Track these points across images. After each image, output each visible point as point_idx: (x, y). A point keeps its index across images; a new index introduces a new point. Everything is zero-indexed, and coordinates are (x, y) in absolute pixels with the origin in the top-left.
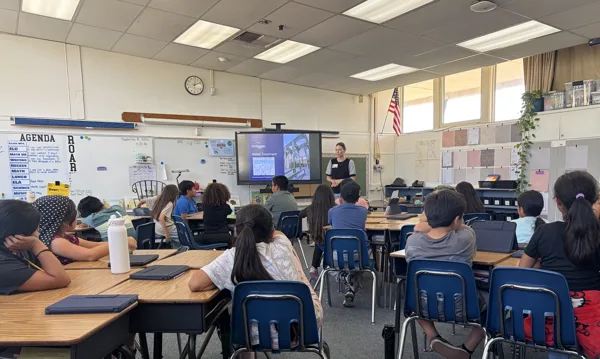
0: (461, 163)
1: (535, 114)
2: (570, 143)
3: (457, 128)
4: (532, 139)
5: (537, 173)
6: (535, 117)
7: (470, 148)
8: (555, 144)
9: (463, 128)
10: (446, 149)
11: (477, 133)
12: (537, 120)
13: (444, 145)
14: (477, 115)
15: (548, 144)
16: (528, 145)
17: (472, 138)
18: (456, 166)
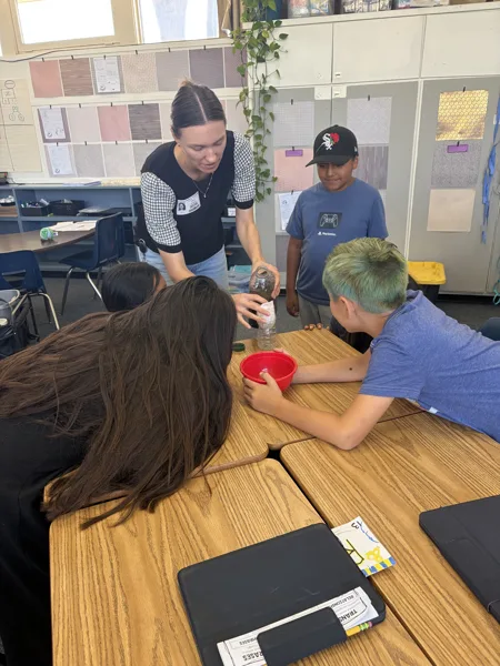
0: (87, 132)
1: (279, 24)
2: (354, 92)
3: (66, 55)
4: (272, 82)
5: (288, 154)
6: (277, 32)
7: (105, 101)
8: (322, 94)
9: (79, 54)
10: (44, 102)
11: (115, 68)
12: (283, 37)
13: (39, 93)
14: (105, 27)
15: (307, 93)
16: (267, 95)
17: (105, 77)
18: (77, 140)
